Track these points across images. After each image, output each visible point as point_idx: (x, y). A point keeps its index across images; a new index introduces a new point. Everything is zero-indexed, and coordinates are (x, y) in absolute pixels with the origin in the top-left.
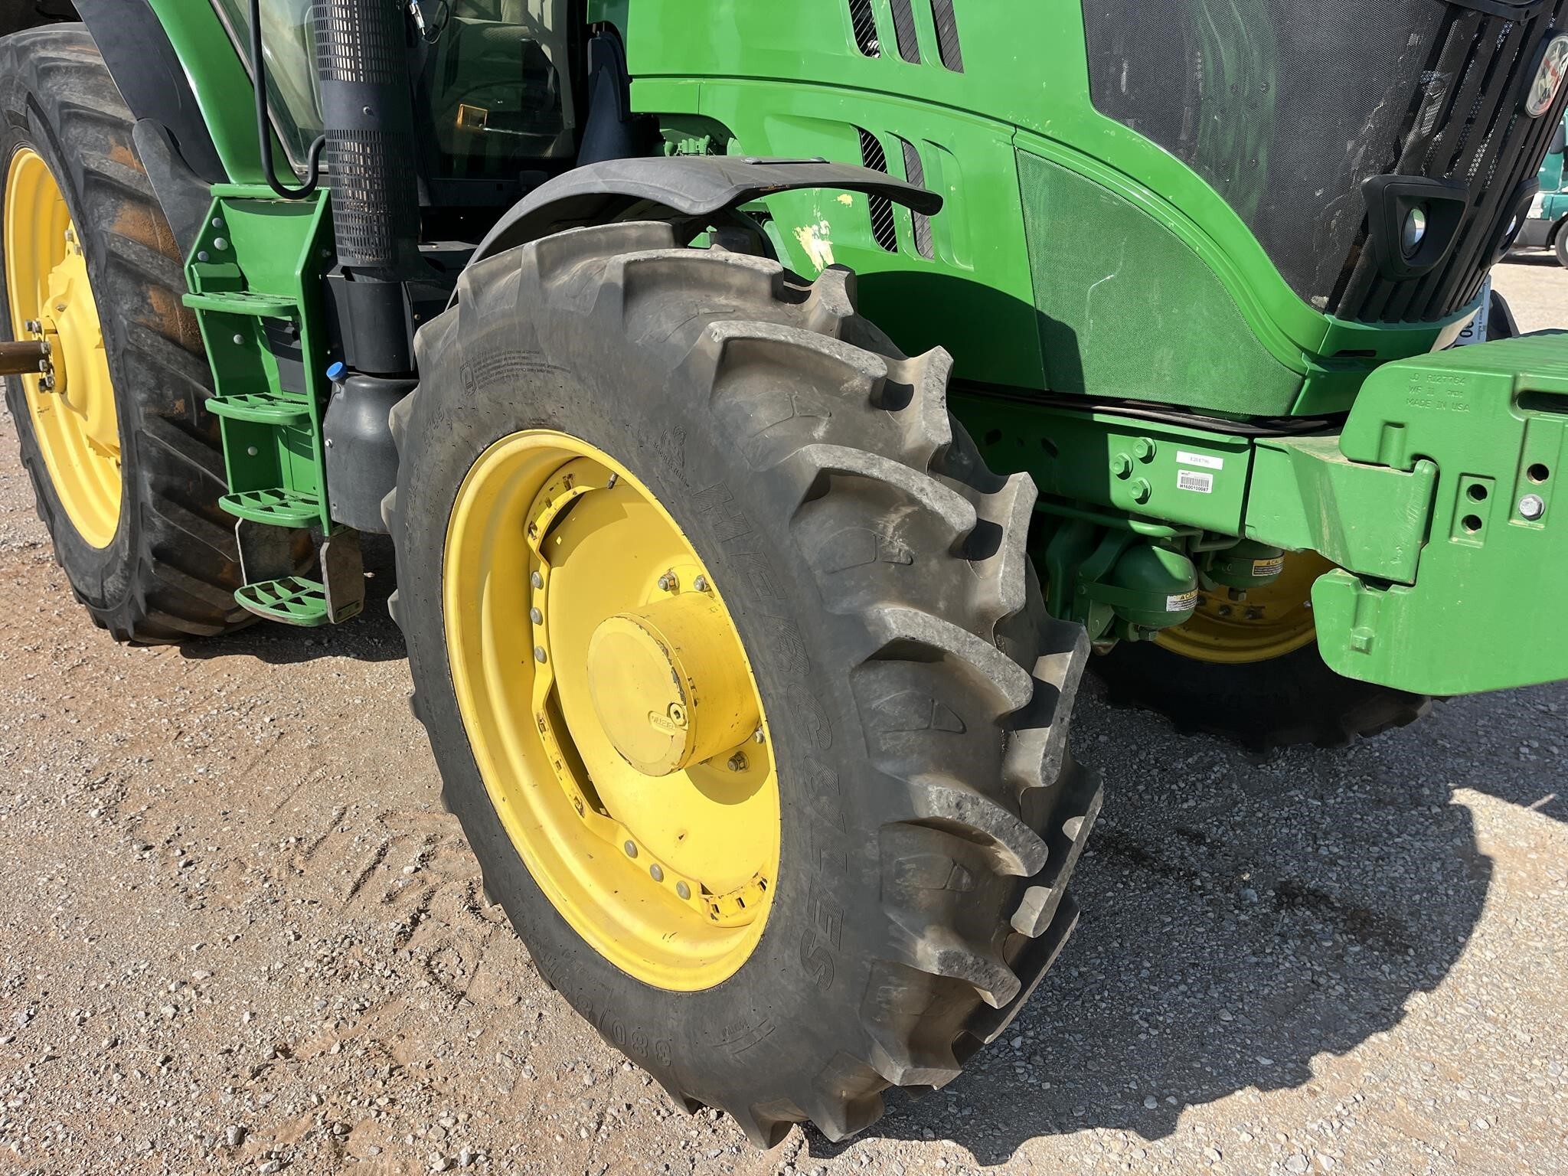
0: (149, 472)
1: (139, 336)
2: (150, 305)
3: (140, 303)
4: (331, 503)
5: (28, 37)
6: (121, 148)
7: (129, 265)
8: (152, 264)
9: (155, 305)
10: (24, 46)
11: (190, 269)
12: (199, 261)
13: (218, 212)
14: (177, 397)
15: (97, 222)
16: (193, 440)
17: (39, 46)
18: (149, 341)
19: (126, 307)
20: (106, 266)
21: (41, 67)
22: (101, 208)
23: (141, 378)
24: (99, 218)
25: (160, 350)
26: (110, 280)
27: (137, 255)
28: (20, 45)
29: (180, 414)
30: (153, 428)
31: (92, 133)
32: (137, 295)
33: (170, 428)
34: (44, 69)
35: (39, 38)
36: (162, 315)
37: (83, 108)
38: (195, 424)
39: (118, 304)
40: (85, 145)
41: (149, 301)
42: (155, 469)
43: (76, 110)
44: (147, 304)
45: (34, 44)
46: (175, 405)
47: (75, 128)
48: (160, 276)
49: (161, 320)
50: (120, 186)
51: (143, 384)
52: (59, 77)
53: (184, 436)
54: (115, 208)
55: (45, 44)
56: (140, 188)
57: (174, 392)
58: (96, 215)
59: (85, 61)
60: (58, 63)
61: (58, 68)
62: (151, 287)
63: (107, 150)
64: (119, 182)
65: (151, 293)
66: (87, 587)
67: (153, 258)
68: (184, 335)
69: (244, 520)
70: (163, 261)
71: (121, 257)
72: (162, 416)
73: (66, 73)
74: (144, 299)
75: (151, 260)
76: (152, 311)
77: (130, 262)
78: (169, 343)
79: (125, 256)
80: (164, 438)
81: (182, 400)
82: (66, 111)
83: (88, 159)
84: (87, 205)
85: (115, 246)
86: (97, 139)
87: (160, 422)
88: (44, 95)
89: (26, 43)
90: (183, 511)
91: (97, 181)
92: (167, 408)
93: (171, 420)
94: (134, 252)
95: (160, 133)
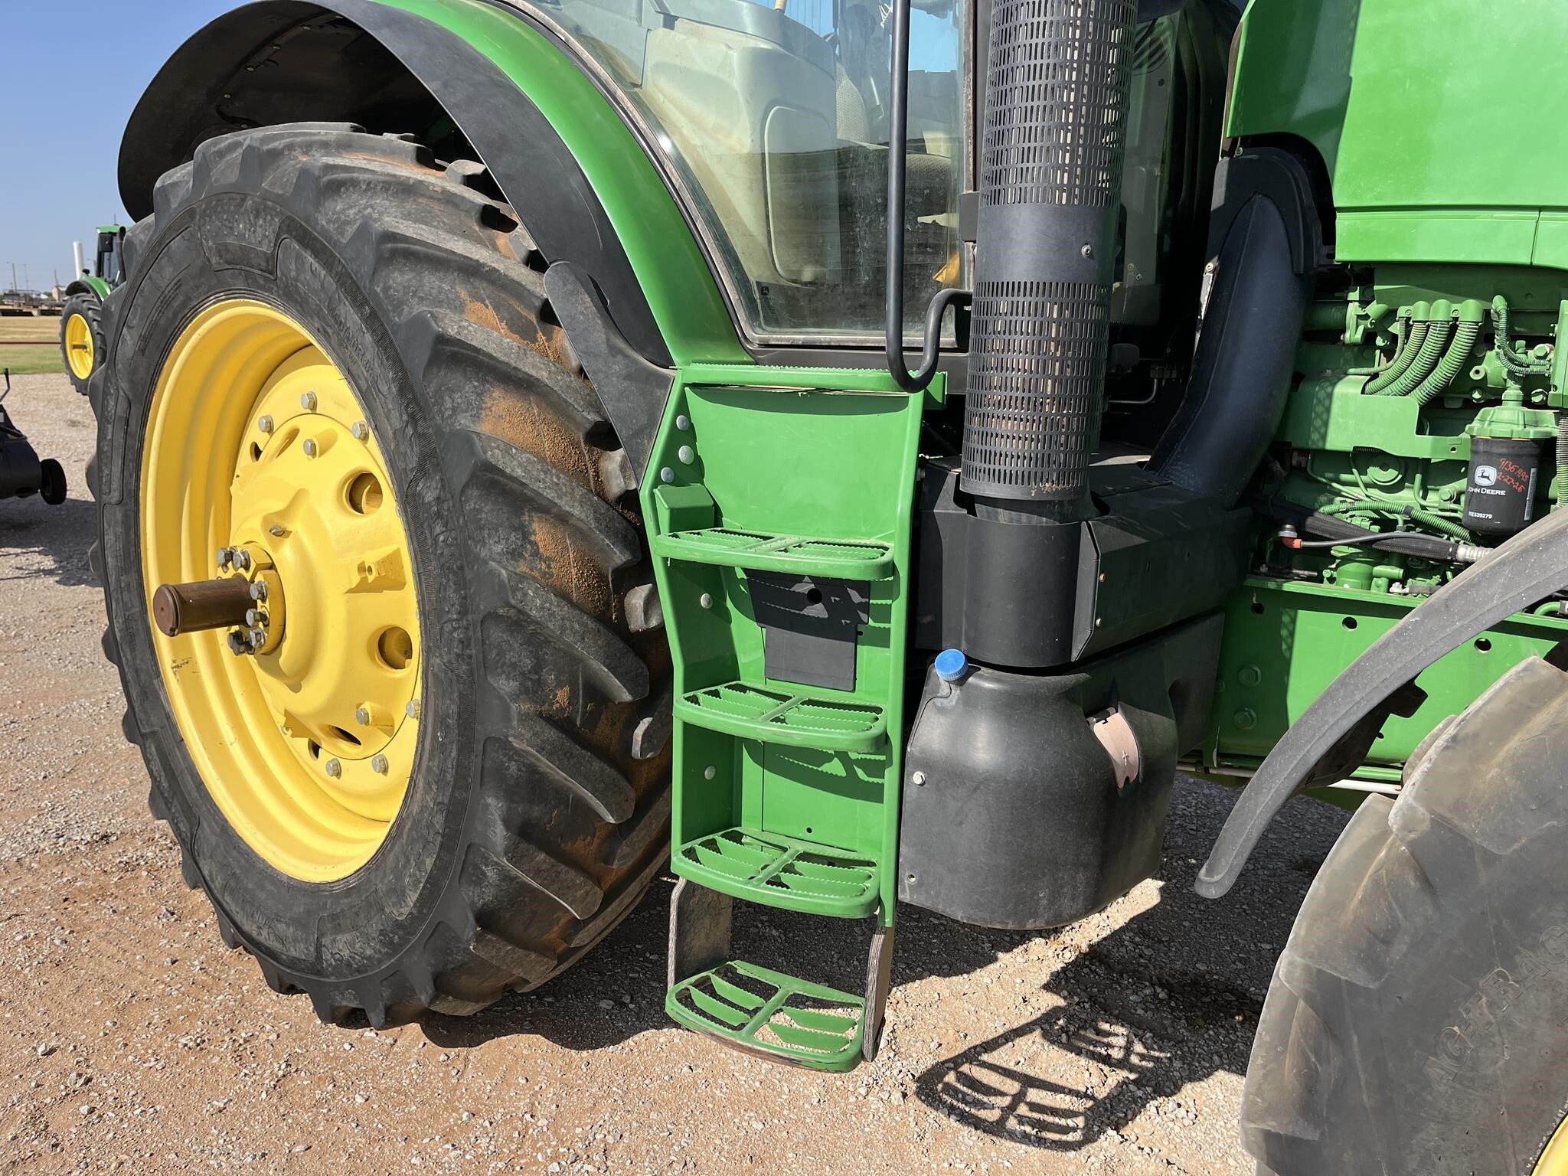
0: (497, 798)
1: (526, 595)
2: (534, 544)
3: (519, 543)
4: (904, 874)
5: (281, 136)
6: (478, 305)
7: (510, 484)
8: (545, 482)
9: (541, 545)
10: (275, 149)
11: (652, 496)
12: (663, 483)
13: (682, 407)
14: (560, 685)
15: (450, 417)
16: (577, 749)
17: (299, 150)
18: (538, 602)
19: (498, 548)
20: (466, 486)
21: (325, 179)
22: (457, 395)
23: (511, 657)
24: (454, 410)
25: (552, 615)
26: (470, 506)
27: (525, 470)
28: (265, 148)
29: (562, 709)
30: (528, 735)
31: (432, 281)
32: (515, 529)
33: (551, 734)
34: (330, 182)
35: (299, 139)
36: (549, 559)
37: (418, 242)
38: (578, 723)
39: (484, 544)
40: (422, 299)
41: (533, 538)
42: (510, 794)
43: (407, 246)
44: (530, 542)
45: (290, 147)
46: (555, 696)
47: (402, 273)
48: (556, 501)
49: (549, 567)
50: (492, 362)
51: (514, 666)
52: (354, 196)
53: (568, 744)
54: (480, 395)
55: (307, 147)
56: (521, 366)
57: (556, 678)
58: (449, 405)
59: (398, 173)
60: (355, 175)
61: (354, 183)
62: (535, 517)
63: (460, 309)
64: (490, 356)
65: (535, 526)
66: (280, 939)
67: (545, 473)
68: (578, 588)
69: (688, 882)
70: (559, 478)
71: (501, 472)
72: (540, 715)
73: (365, 191)
74: (525, 534)
75: (542, 476)
76: (536, 553)
77: (515, 480)
78: (564, 603)
79: (508, 471)
80: (541, 750)
81: (567, 688)
82: (390, 245)
83: (442, 321)
84: (431, 390)
85: (492, 456)
86: (440, 290)
87: (540, 726)
88: (329, 221)
89: (278, 144)
90: (542, 856)
91: (454, 355)
92: (544, 702)
93: (550, 720)
94: (520, 465)
95: (581, 283)
